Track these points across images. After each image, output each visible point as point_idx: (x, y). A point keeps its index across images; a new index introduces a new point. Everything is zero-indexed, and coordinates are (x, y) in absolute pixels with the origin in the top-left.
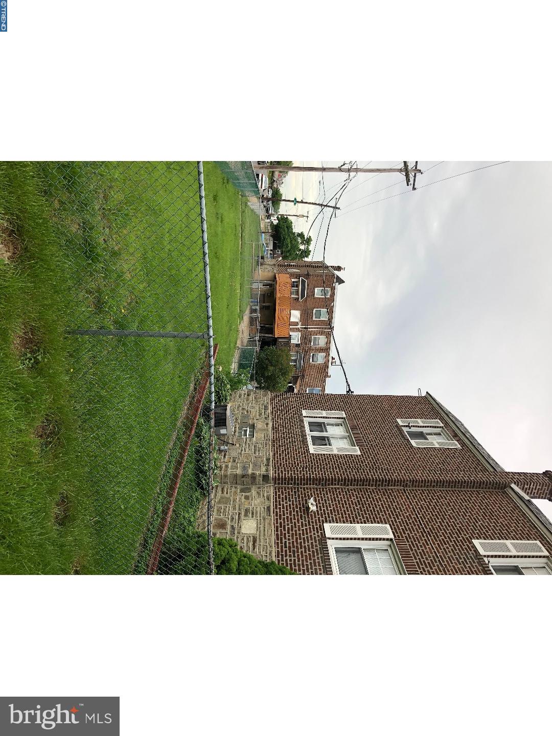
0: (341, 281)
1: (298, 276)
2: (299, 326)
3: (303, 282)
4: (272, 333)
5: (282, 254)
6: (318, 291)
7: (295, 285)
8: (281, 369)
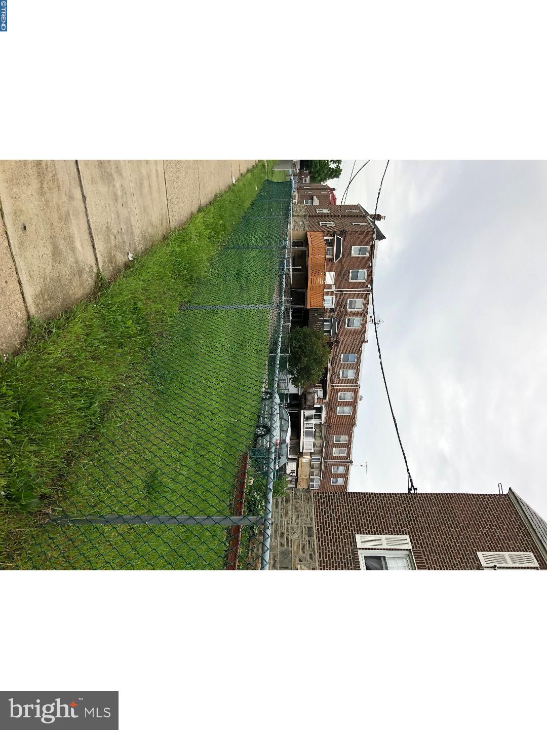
0: (381, 237)
1: (332, 234)
2: (334, 289)
3: (338, 240)
4: (304, 304)
5: (310, 173)
6: (355, 251)
7: (329, 243)
8: (315, 360)
